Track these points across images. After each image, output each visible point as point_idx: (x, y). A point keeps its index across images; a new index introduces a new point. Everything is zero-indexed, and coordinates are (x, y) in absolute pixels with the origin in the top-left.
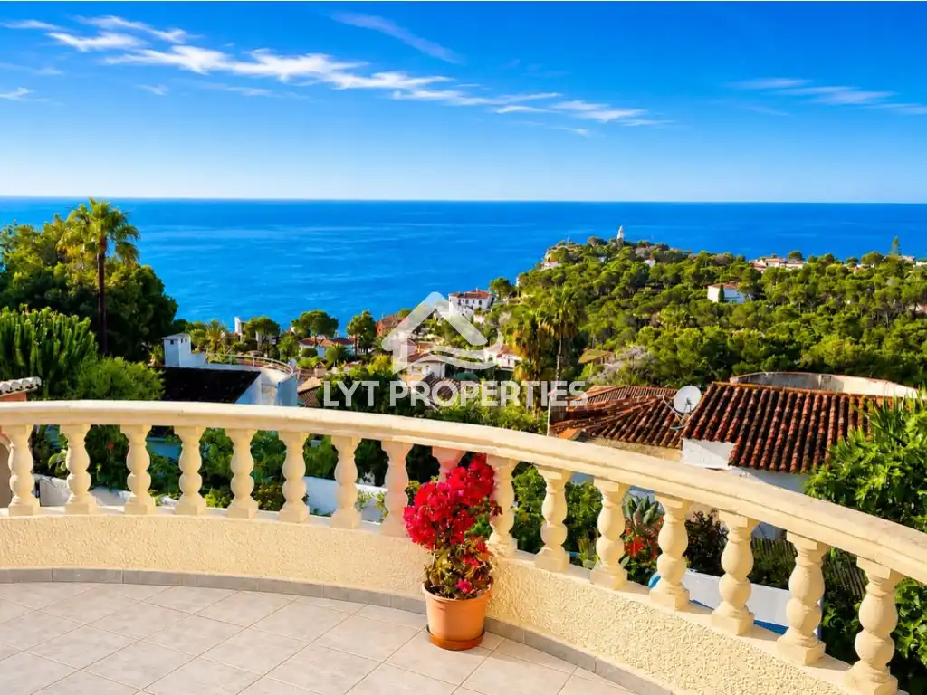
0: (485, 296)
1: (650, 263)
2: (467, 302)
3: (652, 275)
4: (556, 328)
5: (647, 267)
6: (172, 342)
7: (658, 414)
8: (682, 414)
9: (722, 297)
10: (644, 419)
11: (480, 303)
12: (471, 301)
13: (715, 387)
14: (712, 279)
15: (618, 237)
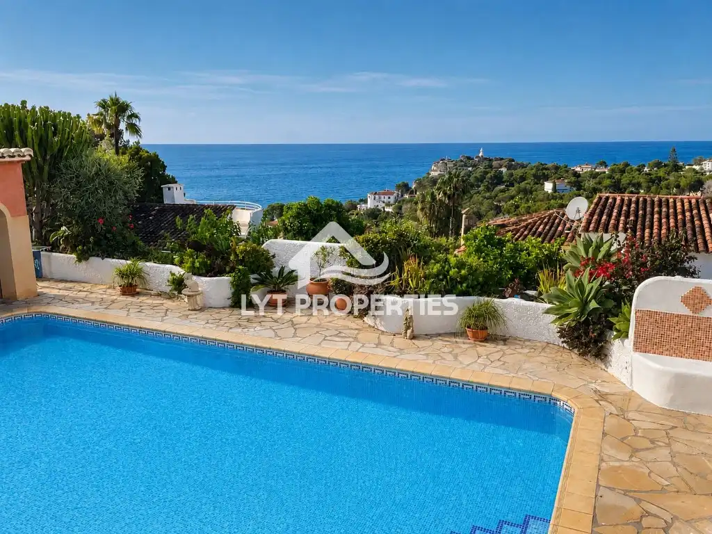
0: (392, 194)
1: (504, 170)
2: (380, 198)
3: (505, 178)
4: (449, 198)
5: (501, 172)
6: (169, 189)
7: (553, 223)
8: (573, 221)
9: (555, 189)
10: (542, 227)
11: (389, 198)
12: (382, 197)
13: (600, 198)
14: (546, 178)
15: (480, 155)
